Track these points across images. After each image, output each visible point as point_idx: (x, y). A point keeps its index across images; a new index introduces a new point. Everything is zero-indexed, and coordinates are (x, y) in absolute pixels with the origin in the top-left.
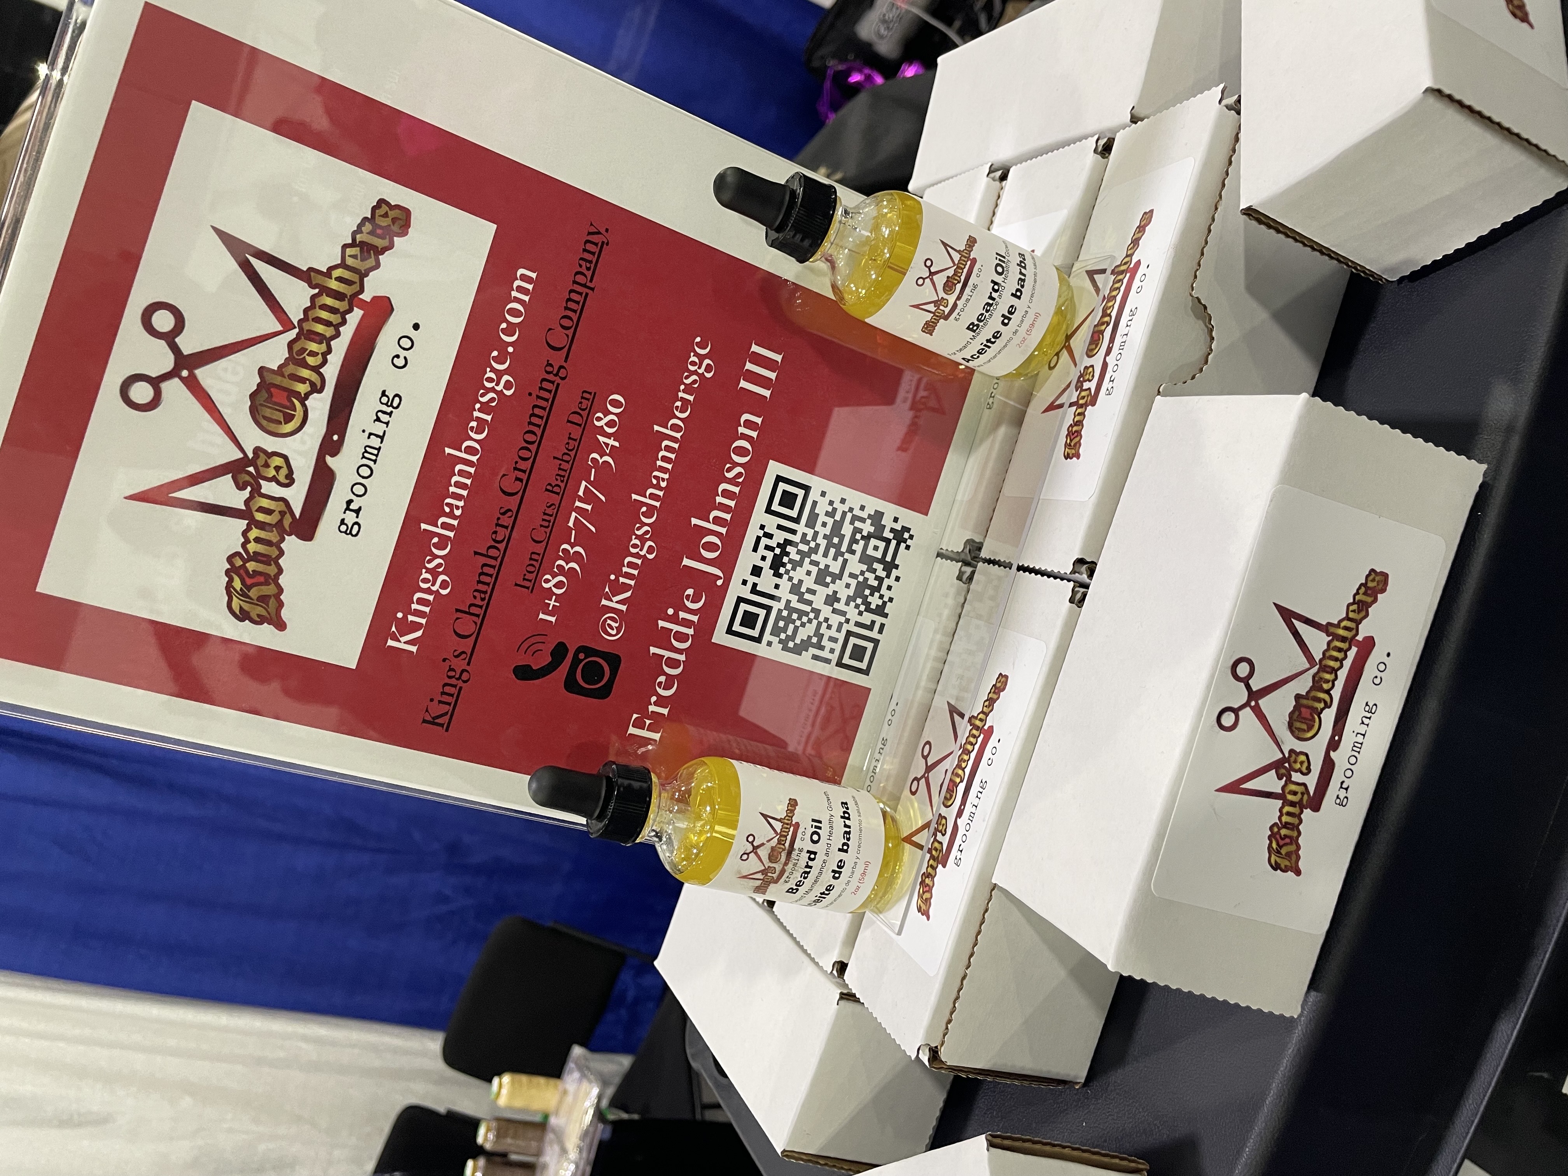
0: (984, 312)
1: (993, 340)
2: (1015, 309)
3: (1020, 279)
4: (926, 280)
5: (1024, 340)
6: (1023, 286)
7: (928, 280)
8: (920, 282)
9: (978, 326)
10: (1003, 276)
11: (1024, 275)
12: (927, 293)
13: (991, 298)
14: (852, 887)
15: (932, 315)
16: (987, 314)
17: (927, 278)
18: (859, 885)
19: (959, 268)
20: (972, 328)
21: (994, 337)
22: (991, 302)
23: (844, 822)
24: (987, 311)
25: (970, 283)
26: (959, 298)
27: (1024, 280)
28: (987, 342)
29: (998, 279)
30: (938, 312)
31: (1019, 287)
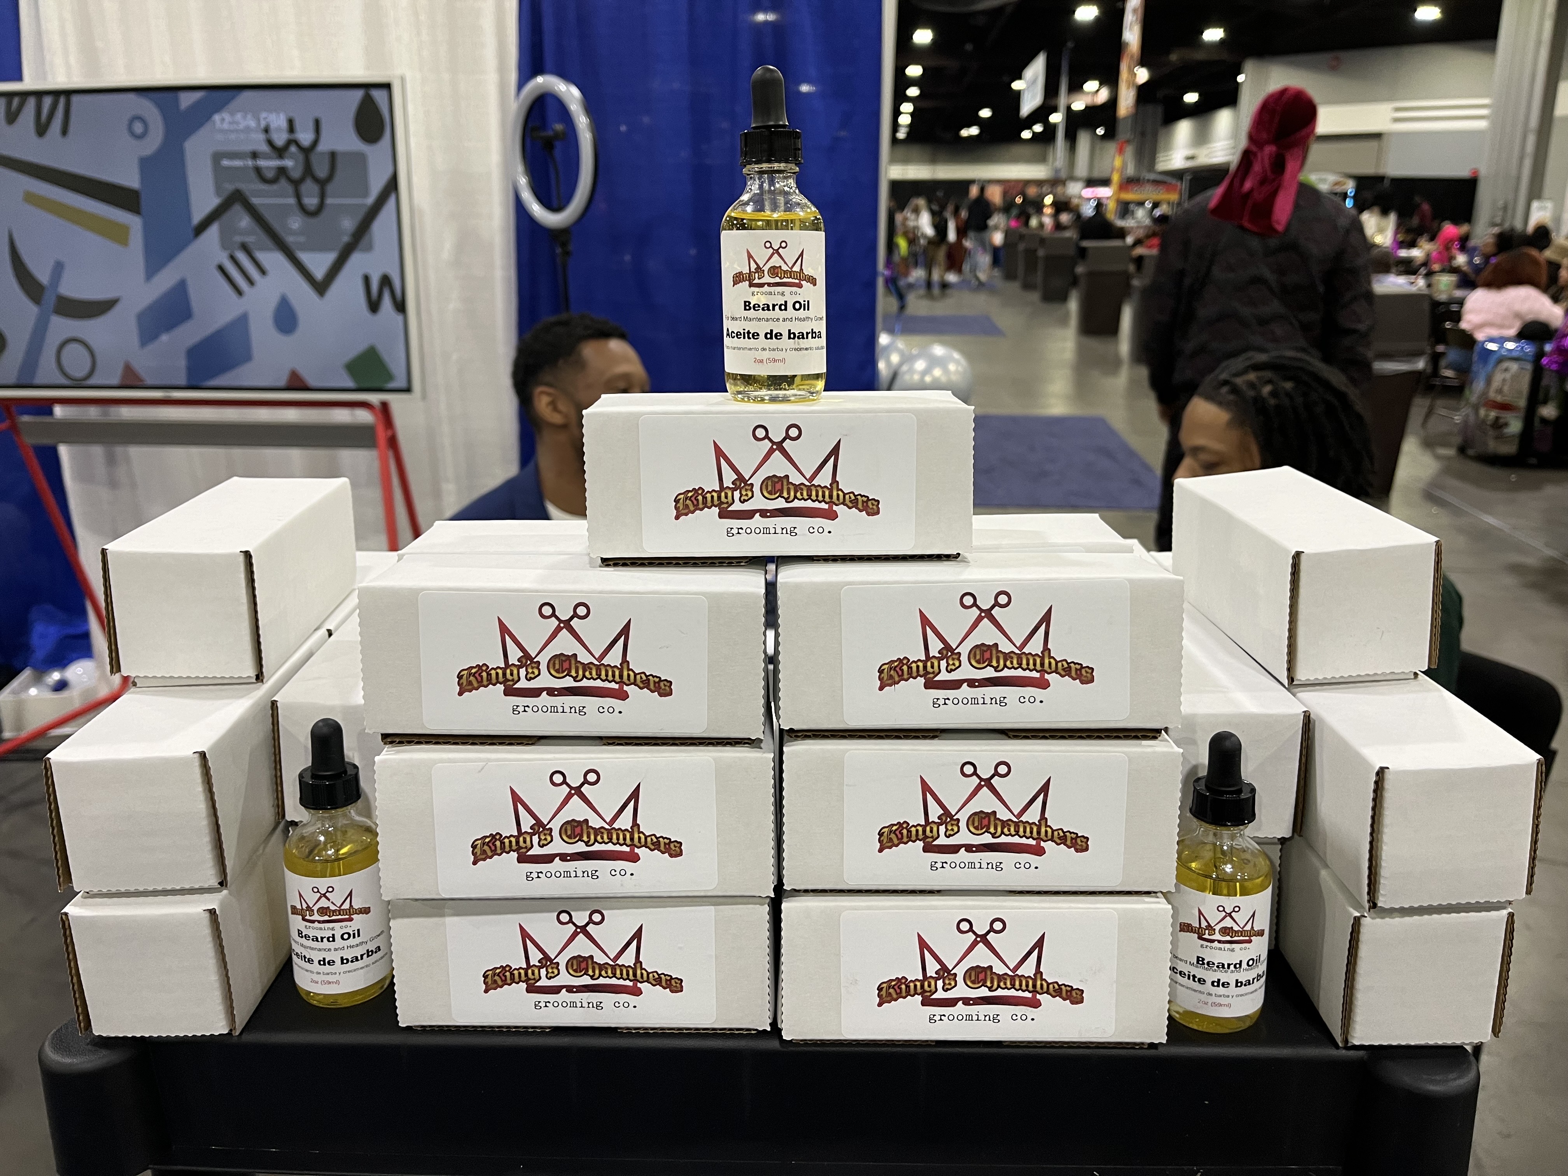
0: (1216, 965)
2: (1227, 987)
3: (1249, 981)
4: (1223, 912)
5: (1206, 1003)
7: (1224, 914)
8: (1221, 909)
9: (1203, 964)
10: (1248, 967)
12: (1213, 917)
13: (1229, 965)
14: (316, 977)
15: (1198, 926)
16: (1215, 968)
17: (1225, 912)
18: (320, 982)
19: (1242, 933)
20: (1200, 960)
21: (1199, 980)
22: (1226, 966)
23: (365, 954)
24: (1218, 967)
25: (1234, 946)
26: (1219, 942)
28: (1192, 976)
29: (1244, 965)
30: (1202, 930)
31: (1244, 983)
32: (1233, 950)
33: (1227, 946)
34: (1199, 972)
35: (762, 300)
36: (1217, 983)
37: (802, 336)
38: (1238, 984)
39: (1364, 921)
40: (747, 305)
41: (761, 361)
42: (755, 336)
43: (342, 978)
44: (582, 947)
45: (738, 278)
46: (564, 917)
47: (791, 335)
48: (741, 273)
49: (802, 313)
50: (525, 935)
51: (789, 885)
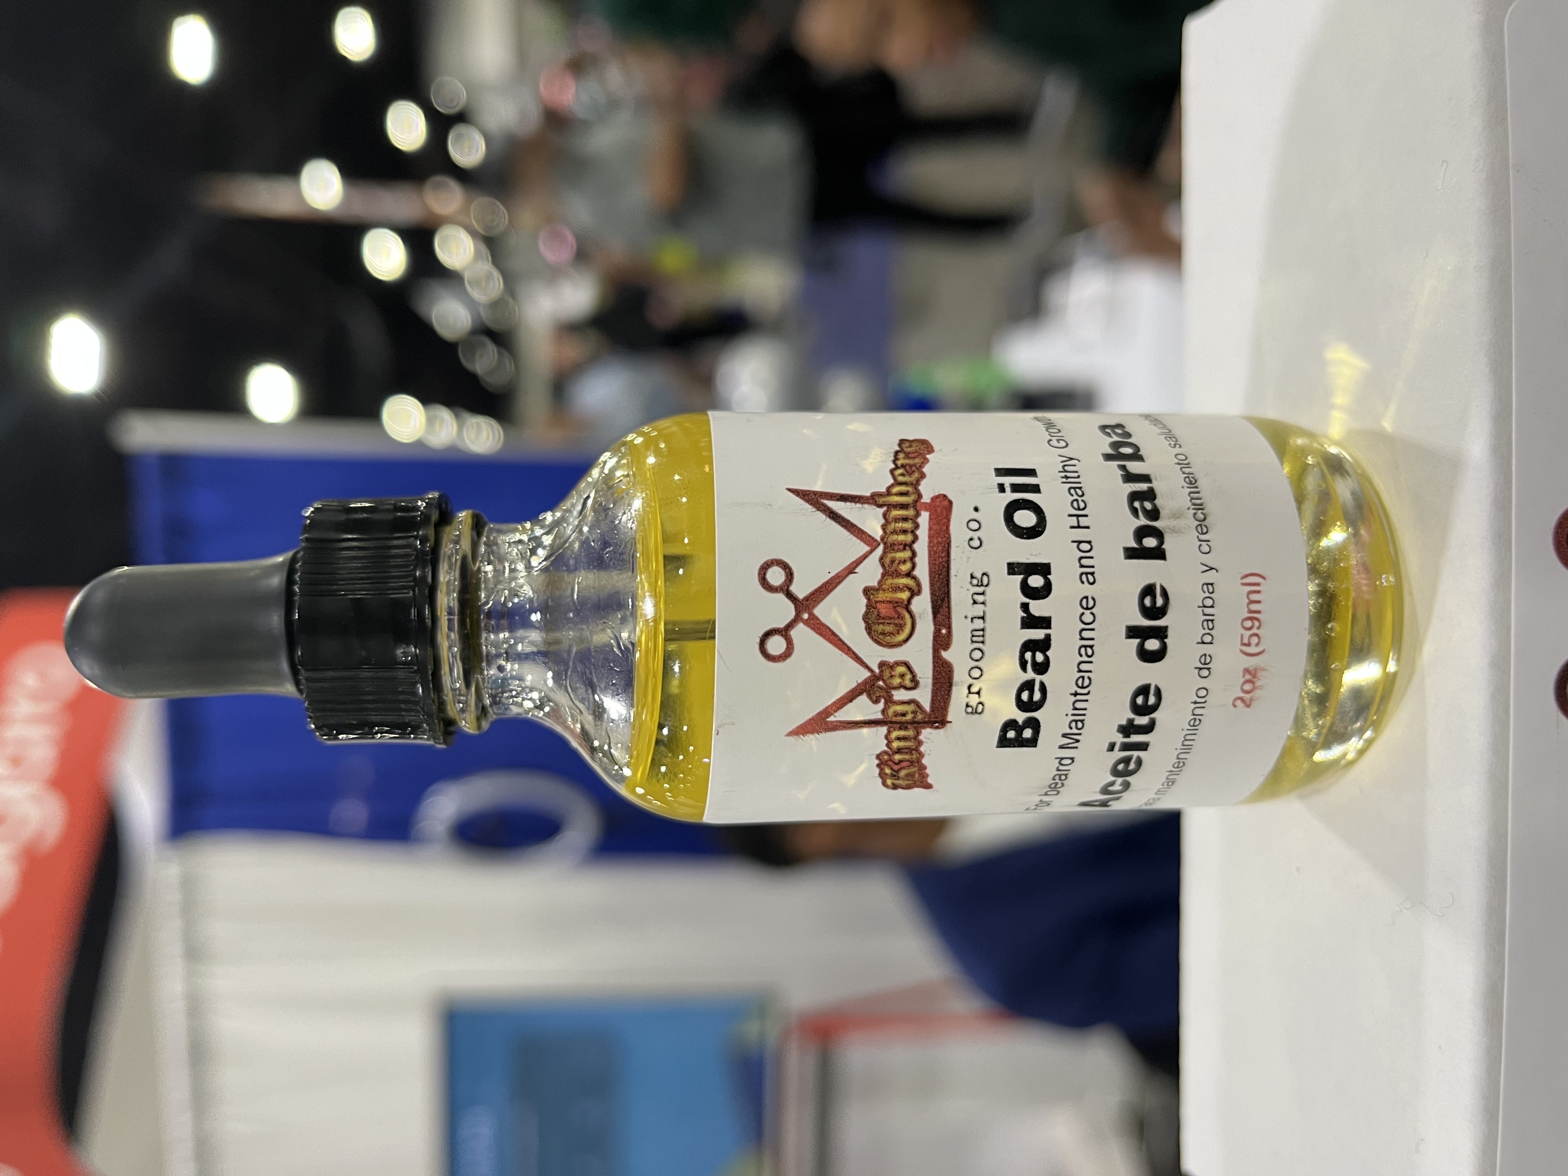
1: (1143, 721)
6: (1154, 514)
11: (1146, 478)
12: (824, 671)
27: (1150, 495)
28: (1127, 736)
35: (1003, 671)
40: (1018, 735)
41: (1251, 676)
42: (1144, 701)
45: (904, 767)
47: (1146, 546)
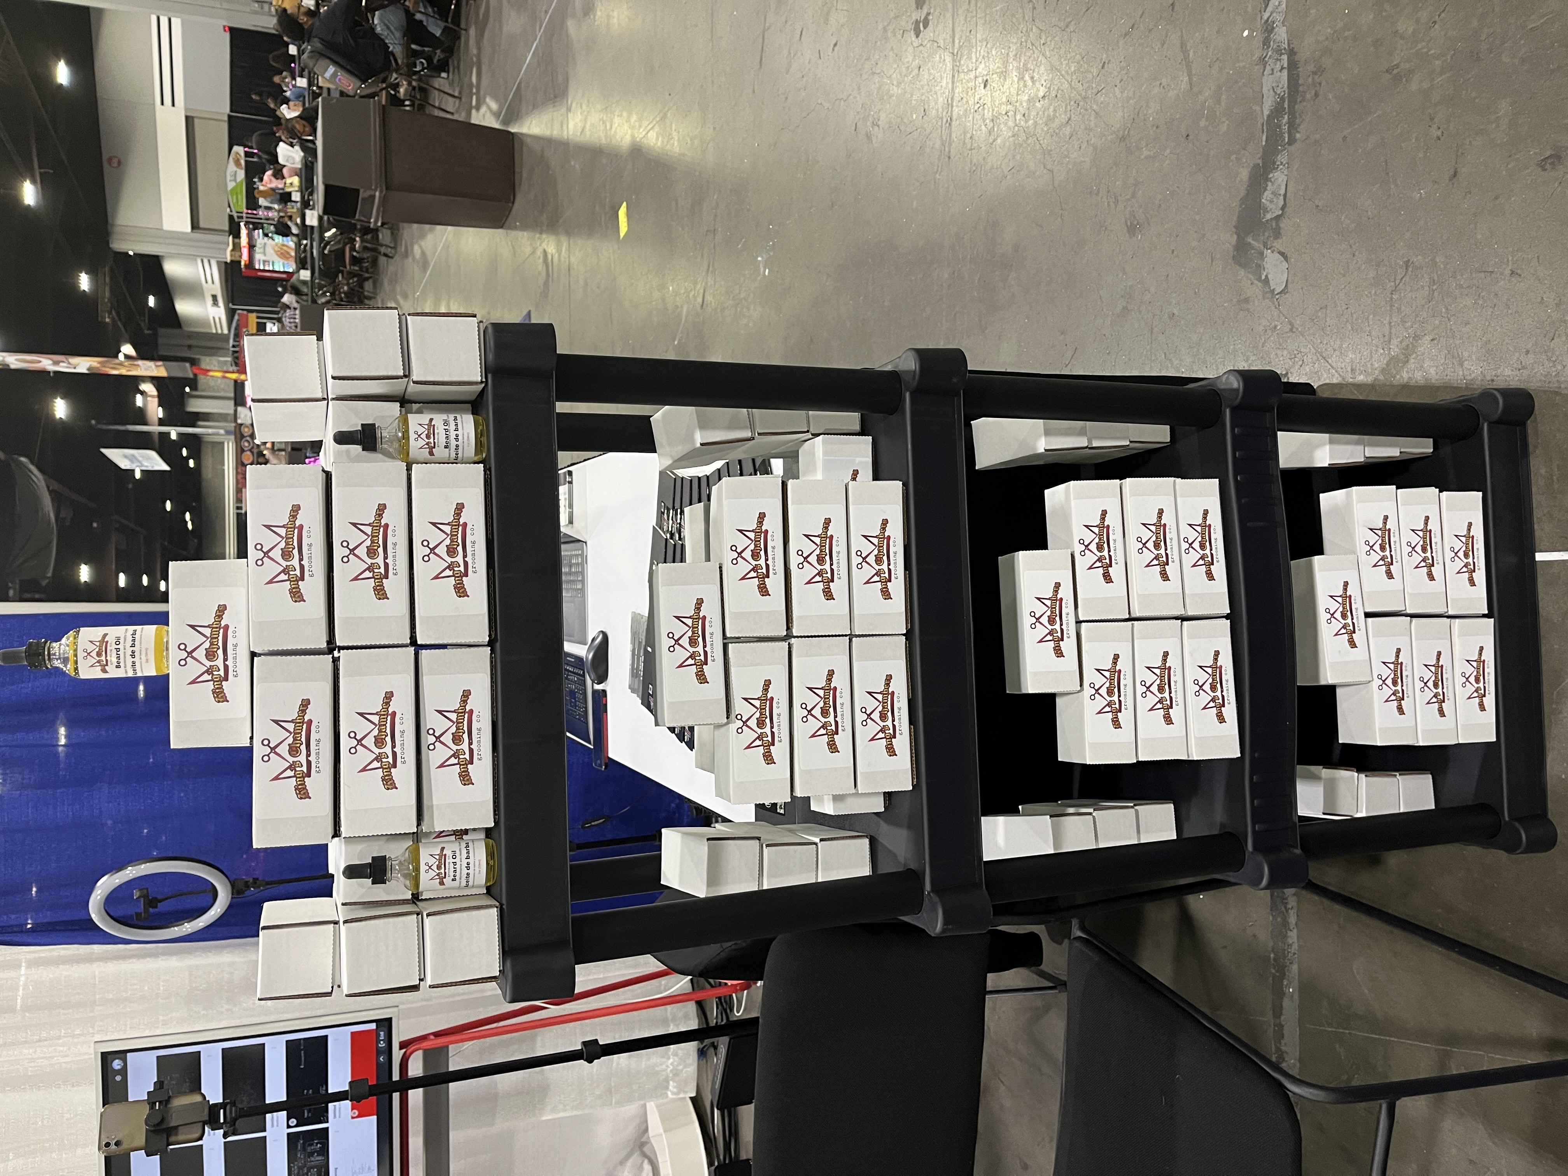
32: (438, 433)
33: (436, 436)
34: (453, 447)
35: (114, 660)
36: (457, 439)
37: (134, 640)
38: (457, 430)
39: (415, 379)
40: (118, 667)
41: (147, 660)
42: (134, 663)
43: (477, 858)
44: (447, 738)
45: (104, 671)
46: (431, 747)
47: (133, 646)
48: (102, 670)
49: (122, 641)
50: (442, 766)
51: (406, 640)
